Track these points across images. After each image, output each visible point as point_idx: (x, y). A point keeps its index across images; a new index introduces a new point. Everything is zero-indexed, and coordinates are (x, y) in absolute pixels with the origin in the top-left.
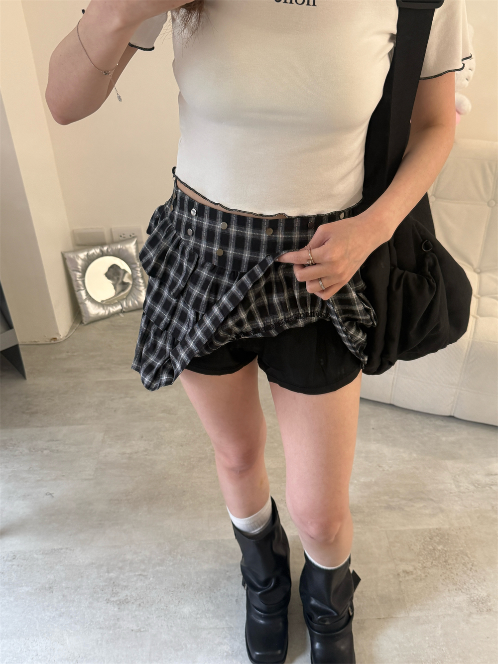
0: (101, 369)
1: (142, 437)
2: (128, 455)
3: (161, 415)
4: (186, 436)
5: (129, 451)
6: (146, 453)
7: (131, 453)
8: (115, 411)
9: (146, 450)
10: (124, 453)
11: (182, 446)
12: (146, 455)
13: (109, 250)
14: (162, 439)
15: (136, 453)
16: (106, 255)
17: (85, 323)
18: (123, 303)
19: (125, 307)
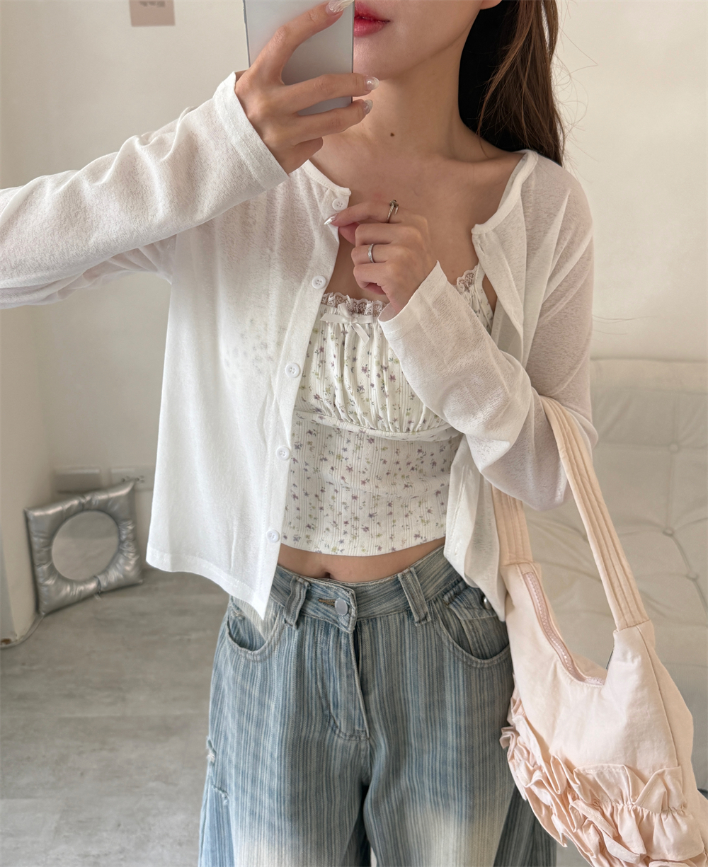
0: (70, 696)
1: (119, 825)
2: (92, 859)
3: (152, 784)
4: (188, 825)
5: (94, 852)
6: (122, 857)
7: (99, 856)
8: (82, 774)
9: (122, 851)
10: (86, 856)
11: (180, 844)
12: (122, 860)
13: (94, 502)
14: (150, 829)
15: (106, 855)
16: (88, 510)
17: (43, 614)
18: (101, 578)
19: (104, 584)
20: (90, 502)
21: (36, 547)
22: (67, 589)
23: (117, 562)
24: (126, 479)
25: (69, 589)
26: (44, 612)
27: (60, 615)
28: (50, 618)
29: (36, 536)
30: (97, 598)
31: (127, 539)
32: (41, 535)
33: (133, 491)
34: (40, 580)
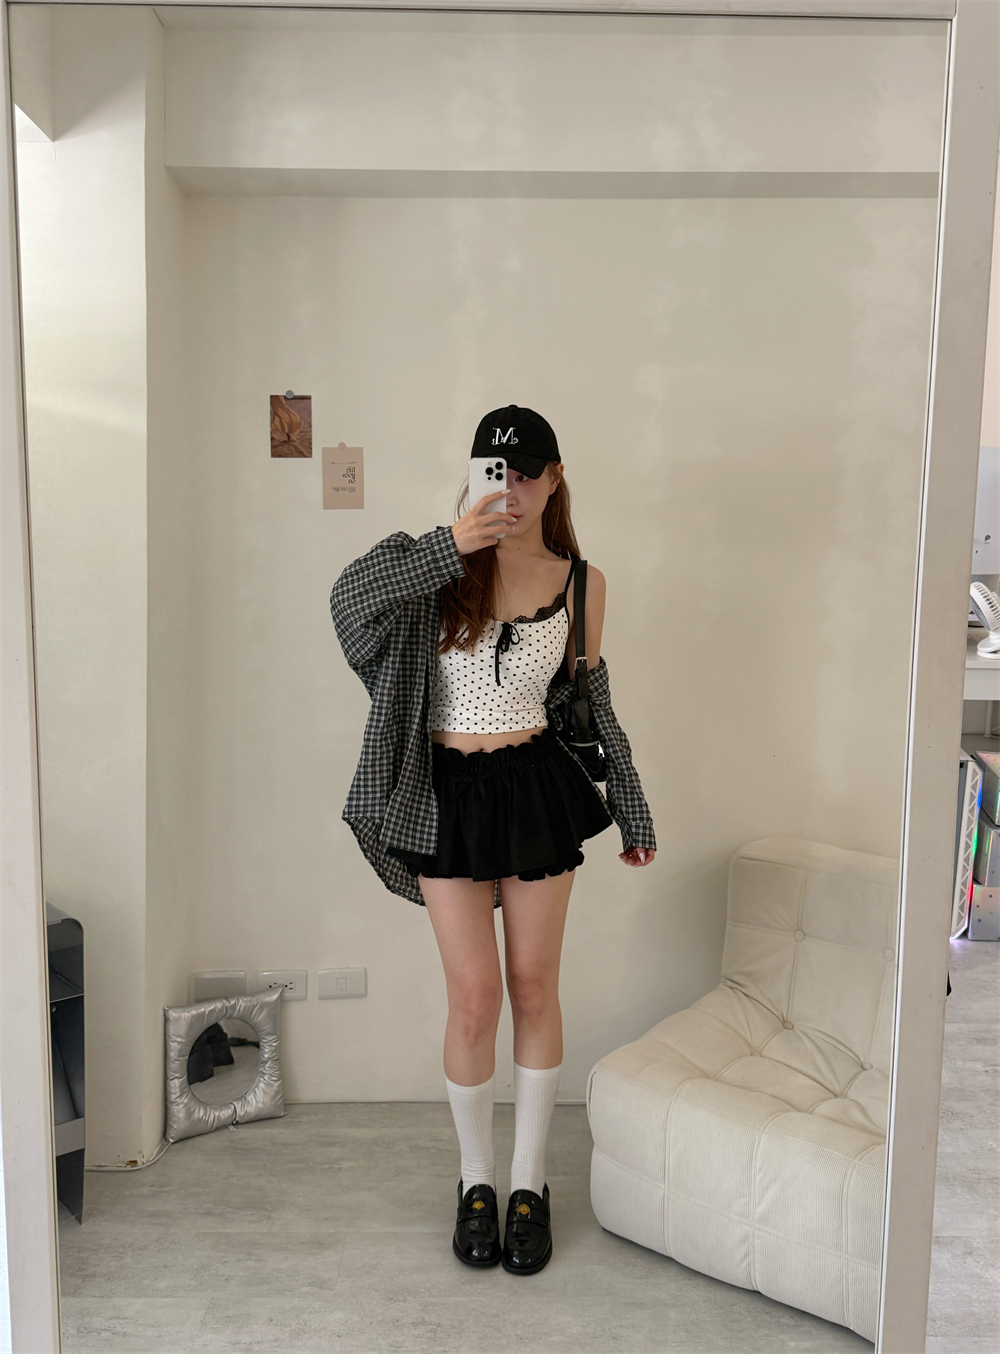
13: (238, 1007)
16: (230, 1017)
17: (172, 1141)
18: (238, 1105)
19: (240, 1112)
20: (234, 1006)
21: (173, 1055)
22: (200, 1113)
23: (257, 1086)
24: (273, 986)
25: (202, 1113)
26: (172, 1138)
27: (190, 1142)
28: (178, 1145)
29: (173, 1041)
30: (232, 1128)
31: (269, 1058)
32: (179, 1040)
33: (282, 999)
34: (173, 1097)
